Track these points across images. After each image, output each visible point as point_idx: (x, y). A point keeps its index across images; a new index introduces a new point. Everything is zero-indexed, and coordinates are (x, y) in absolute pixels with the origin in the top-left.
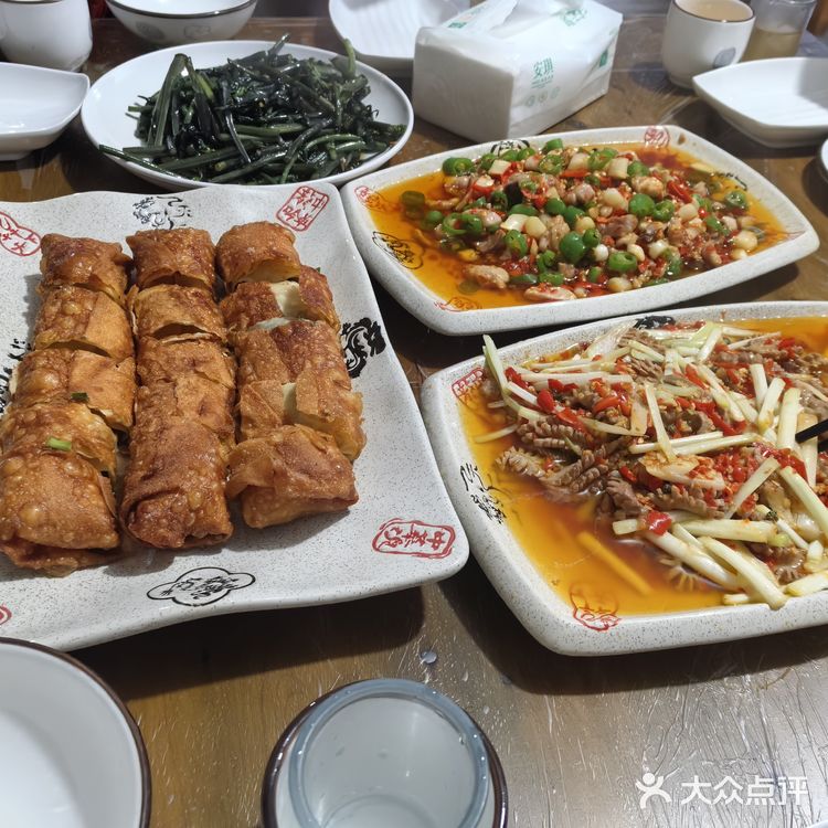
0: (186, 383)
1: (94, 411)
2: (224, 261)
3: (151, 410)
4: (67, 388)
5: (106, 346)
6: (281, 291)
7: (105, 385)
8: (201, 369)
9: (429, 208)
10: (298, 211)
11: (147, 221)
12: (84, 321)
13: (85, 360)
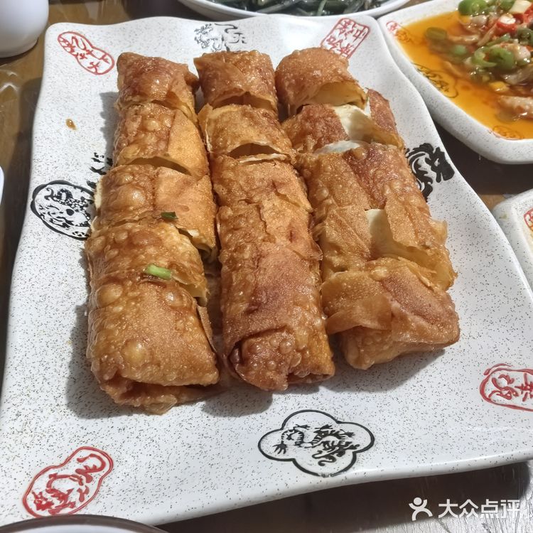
0: (271, 205)
1: (182, 232)
2: (287, 84)
3: (238, 233)
4: (154, 206)
5: (187, 164)
6: (344, 114)
7: (190, 205)
8: (282, 191)
9: (452, 43)
10: (341, 41)
11: (207, 46)
12: (166, 138)
13: (168, 178)
